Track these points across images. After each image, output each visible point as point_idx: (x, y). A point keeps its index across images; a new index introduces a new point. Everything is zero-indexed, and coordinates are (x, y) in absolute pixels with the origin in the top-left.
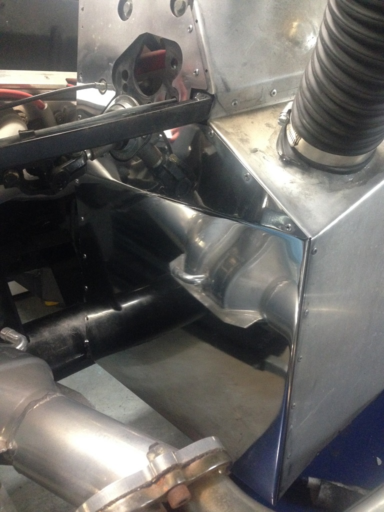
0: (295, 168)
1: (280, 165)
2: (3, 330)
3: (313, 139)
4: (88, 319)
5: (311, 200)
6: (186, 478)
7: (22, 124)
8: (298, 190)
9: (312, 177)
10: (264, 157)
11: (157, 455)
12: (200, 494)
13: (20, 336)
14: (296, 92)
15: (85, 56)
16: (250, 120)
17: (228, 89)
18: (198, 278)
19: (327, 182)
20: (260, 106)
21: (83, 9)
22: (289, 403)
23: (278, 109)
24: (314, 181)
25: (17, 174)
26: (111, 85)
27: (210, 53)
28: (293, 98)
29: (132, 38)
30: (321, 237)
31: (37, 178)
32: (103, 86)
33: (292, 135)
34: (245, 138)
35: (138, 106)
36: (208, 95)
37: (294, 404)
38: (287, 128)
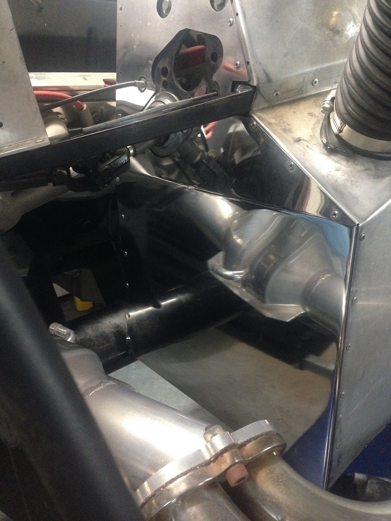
0: (340, 156)
1: (324, 154)
2: (52, 325)
3: (359, 126)
4: (129, 316)
5: (357, 187)
6: (242, 457)
7: (63, 126)
8: (343, 178)
9: (357, 165)
10: (308, 146)
11: (214, 435)
12: (257, 474)
13: (69, 330)
14: (339, 80)
15: (125, 55)
16: (292, 110)
17: (269, 80)
18: (237, 274)
19: (373, 168)
20: (302, 96)
21: (121, 9)
22: (338, 392)
23: (320, 98)
24: (359, 168)
25: (65, 172)
26: (151, 82)
27: (252, 46)
28: (336, 86)
29: (171, 35)
30: (369, 223)
31: (83, 175)
32: (143, 83)
33: (336, 122)
34: (288, 127)
35: (178, 101)
36: (249, 87)
37: (343, 393)
38: (331, 116)
